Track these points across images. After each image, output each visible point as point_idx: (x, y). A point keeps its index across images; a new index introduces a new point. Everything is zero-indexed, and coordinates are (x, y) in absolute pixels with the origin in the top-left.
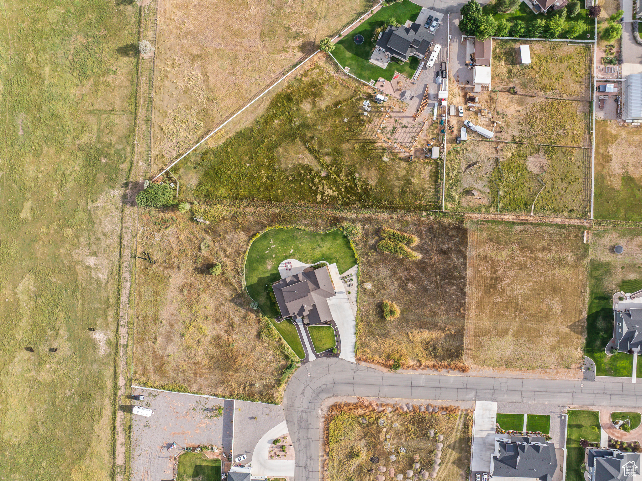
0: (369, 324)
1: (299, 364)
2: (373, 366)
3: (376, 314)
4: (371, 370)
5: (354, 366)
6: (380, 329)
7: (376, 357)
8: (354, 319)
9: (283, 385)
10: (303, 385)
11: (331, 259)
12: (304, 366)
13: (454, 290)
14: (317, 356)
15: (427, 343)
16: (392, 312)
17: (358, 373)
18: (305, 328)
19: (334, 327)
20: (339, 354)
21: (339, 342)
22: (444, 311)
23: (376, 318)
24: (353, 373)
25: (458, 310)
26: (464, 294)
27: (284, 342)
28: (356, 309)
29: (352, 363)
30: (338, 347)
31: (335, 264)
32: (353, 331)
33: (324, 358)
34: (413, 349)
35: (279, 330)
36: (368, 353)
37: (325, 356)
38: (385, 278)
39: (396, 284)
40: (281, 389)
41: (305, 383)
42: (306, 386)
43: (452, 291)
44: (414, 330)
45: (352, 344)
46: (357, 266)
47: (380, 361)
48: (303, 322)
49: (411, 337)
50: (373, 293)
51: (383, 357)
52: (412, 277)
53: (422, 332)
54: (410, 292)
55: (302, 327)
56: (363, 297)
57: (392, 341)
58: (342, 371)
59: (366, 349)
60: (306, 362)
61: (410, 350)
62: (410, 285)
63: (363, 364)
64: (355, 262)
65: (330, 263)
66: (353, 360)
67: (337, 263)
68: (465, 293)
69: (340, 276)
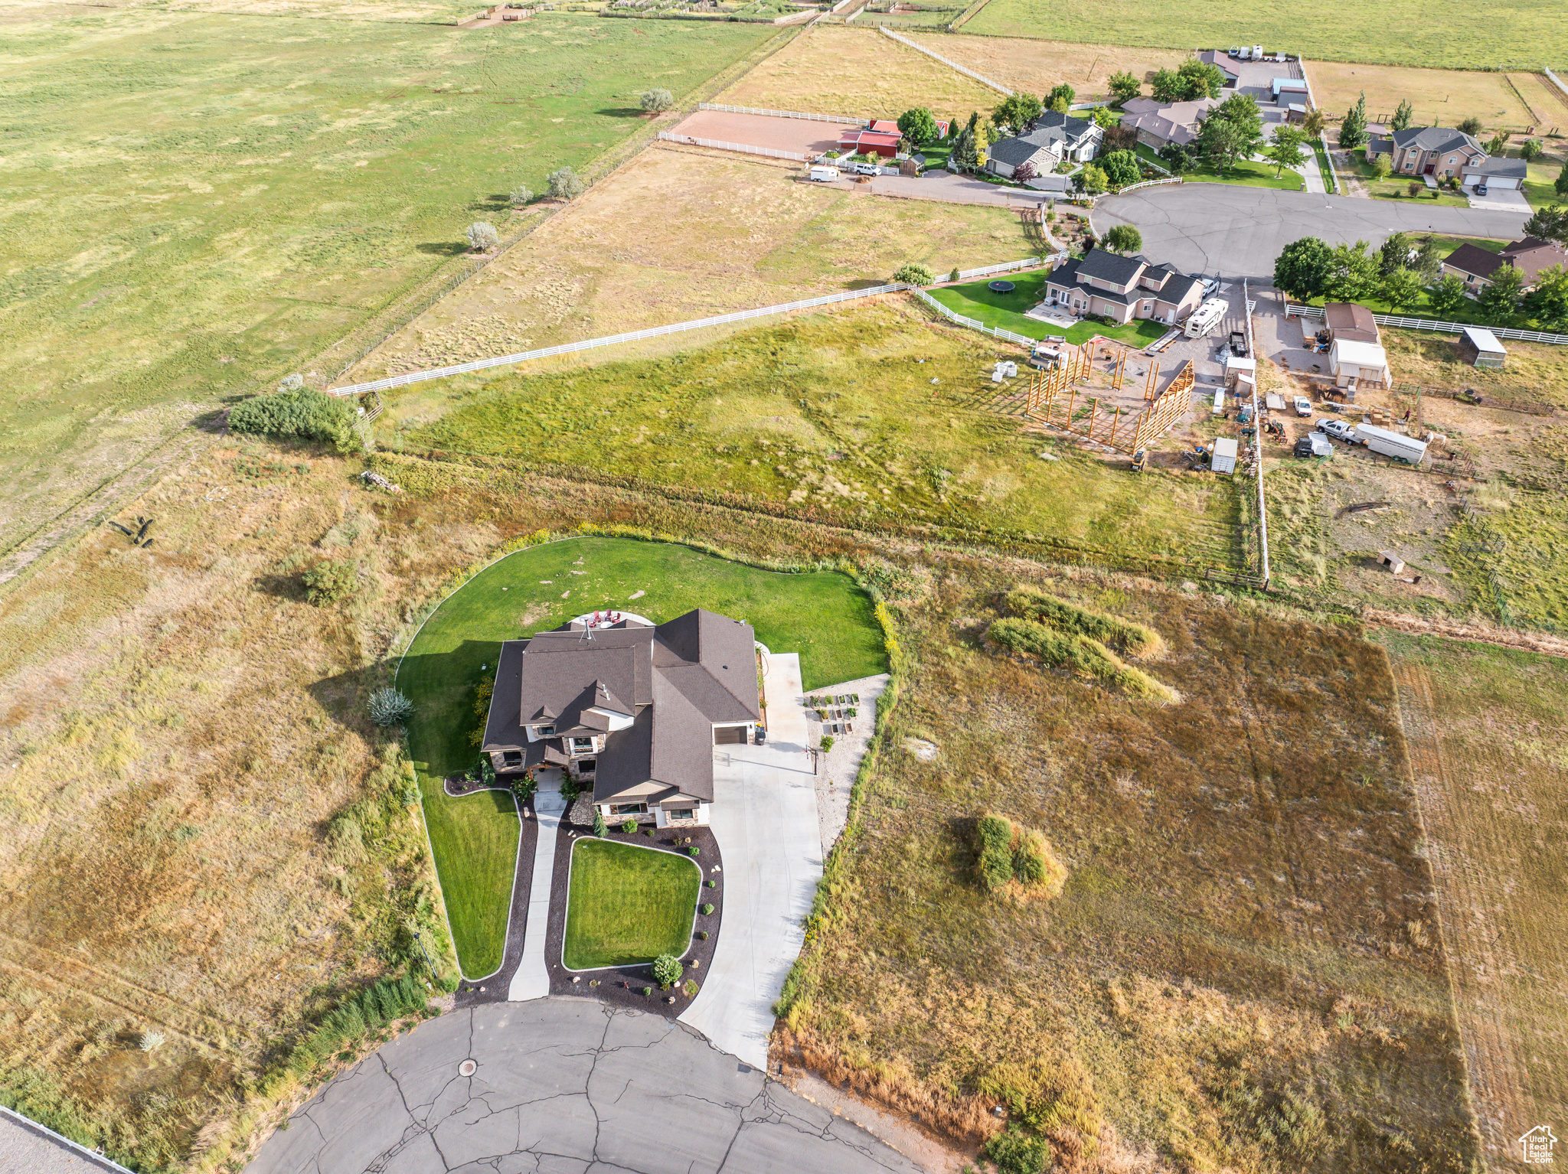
0: (889, 895)
1: (444, 1002)
2: (867, 1115)
3: (937, 861)
4: (853, 1137)
5: (749, 1086)
6: (949, 933)
7: (898, 1071)
8: (820, 856)
9: (290, 1088)
10: (404, 1119)
11: (783, 639)
12: (464, 1014)
13: (1356, 843)
14: (560, 982)
15: (1228, 1061)
16: (1024, 867)
17: (765, 1134)
18: (562, 845)
19: (707, 868)
20: (684, 1002)
21: (706, 943)
22: (1317, 918)
23: (935, 878)
24: (730, 1129)
25: (1396, 929)
26: (1416, 872)
27: (430, 877)
28: (842, 820)
29: (745, 1068)
30: (697, 966)
31: (795, 657)
32: (797, 906)
33: (594, 1006)
34: (1136, 1075)
35: (436, 823)
36: (853, 1037)
37: (601, 993)
38: (1007, 739)
39: (1056, 767)
40: (262, 1109)
41: (420, 1114)
42: (422, 1128)
43: (1345, 846)
44: (1140, 978)
45: (776, 968)
46: (886, 677)
47: (918, 1091)
48: (566, 816)
49: (1123, 1009)
50: (937, 777)
51: (944, 1074)
52: (1133, 755)
53: (1189, 996)
54: (1120, 807)
55: (547, 837)
56: (887, 784)
57: (1006, 1006)
58: (666, 1097)
59: (847, 1010)
60: (485, 999)
61: (1118, 1075)
62: (1124, 785)
63: (809, 1087)
64: (884, 665)
65: (776, 649)
66: (757, 1055)
67: (801, 654)
68: (1420, 863)
69: (801, 694)
